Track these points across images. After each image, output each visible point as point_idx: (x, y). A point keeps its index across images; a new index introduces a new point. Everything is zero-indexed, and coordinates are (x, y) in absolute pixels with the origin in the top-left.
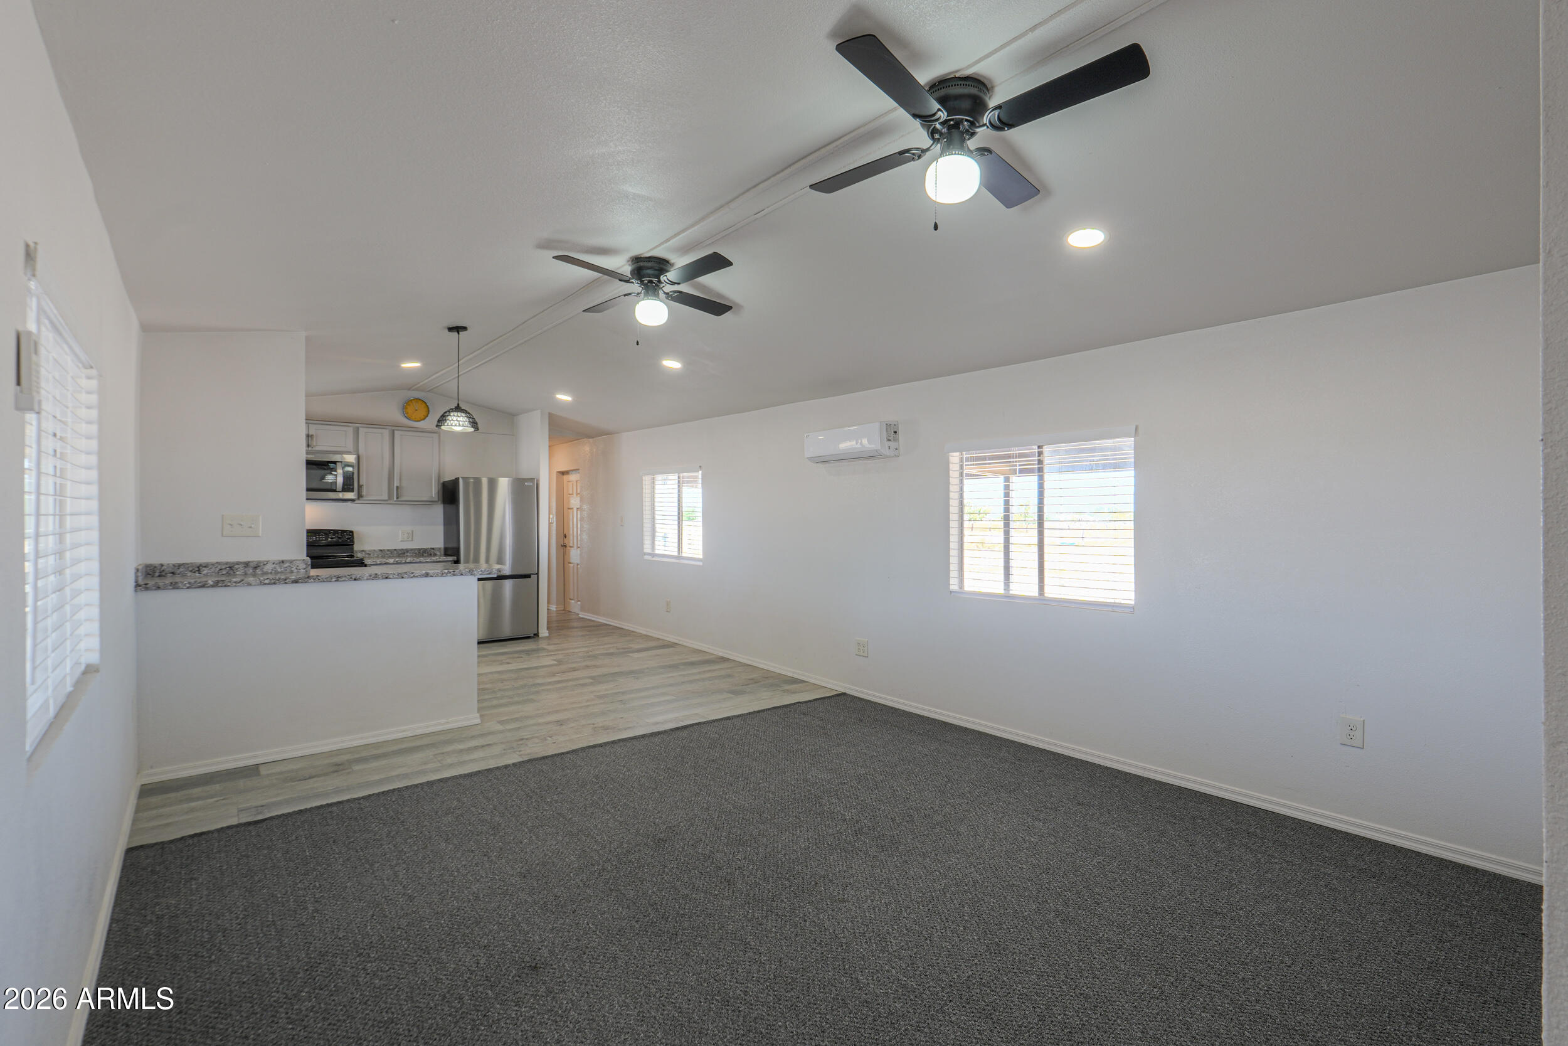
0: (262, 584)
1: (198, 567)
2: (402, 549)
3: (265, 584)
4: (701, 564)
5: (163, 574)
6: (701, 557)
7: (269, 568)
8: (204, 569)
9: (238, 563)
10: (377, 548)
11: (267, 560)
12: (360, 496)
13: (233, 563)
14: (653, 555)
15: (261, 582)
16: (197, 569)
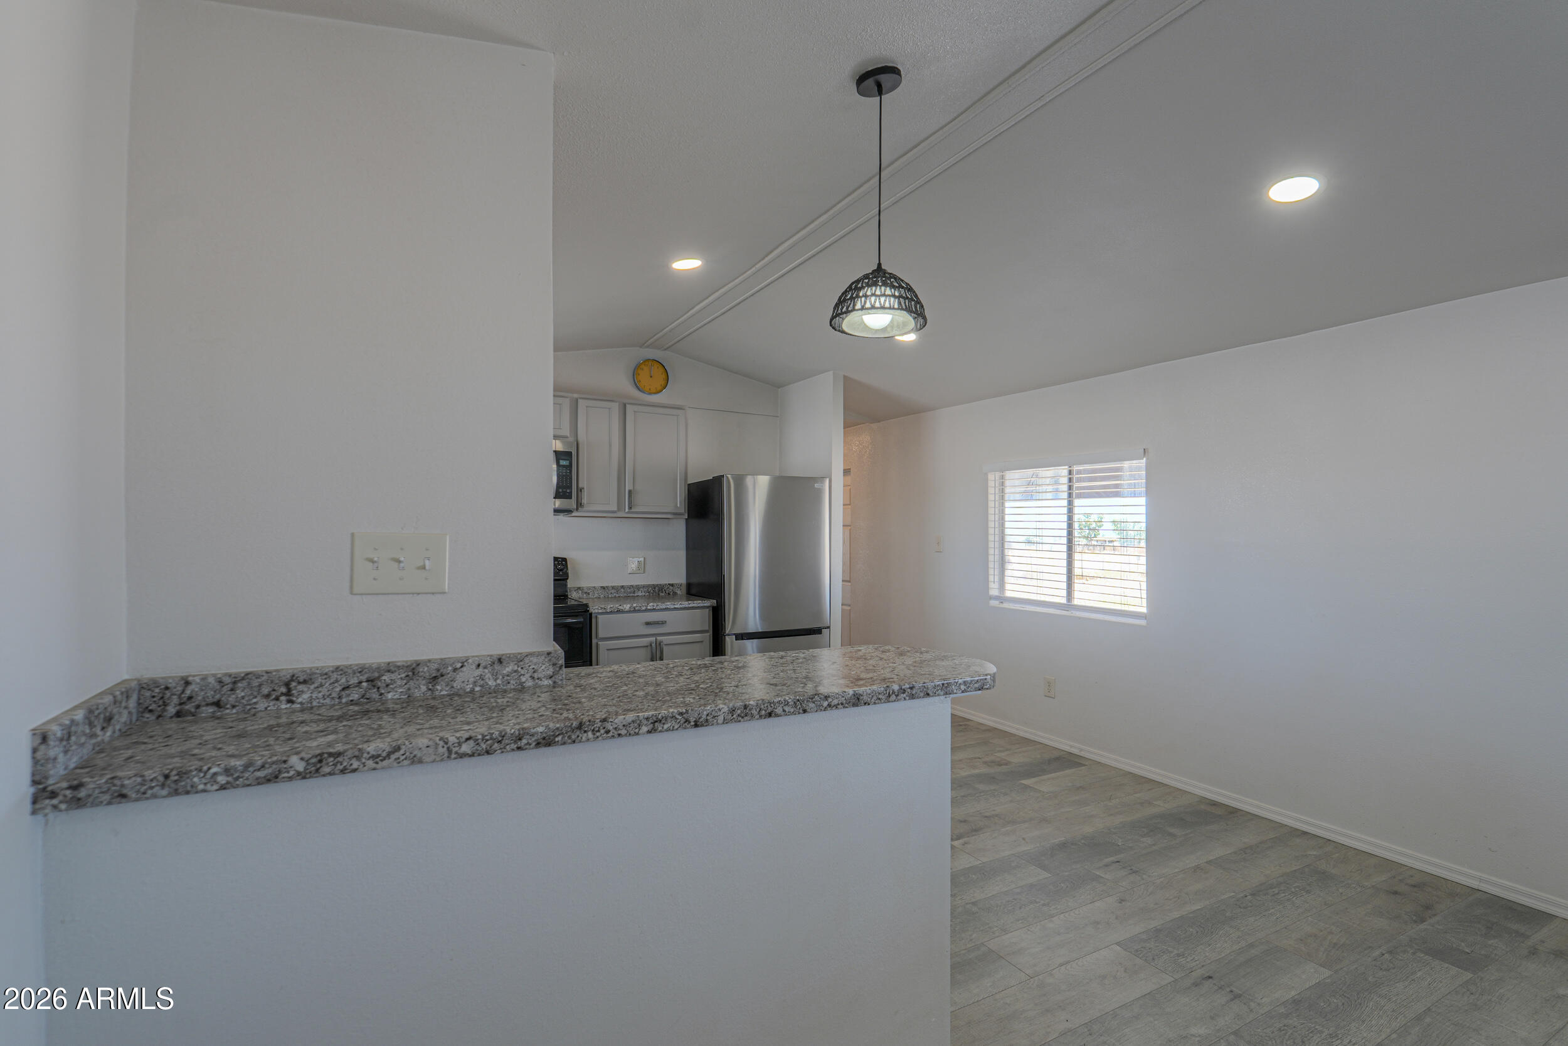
0: (452, 754)
1: (287, 684)
2: (632, 586)
3: (462, 756)
4: (1143, 622)
5: (189, 707)
6: (1144, 610)
7: (466, 678)
8: (301, 687)
9: (390, 668)
10: (598, 584)
11: (461, 654)
12: (579, 505)
13: (378, 669)
14: (1002, 599)
15: (449, 751)
16: (283, 690)
